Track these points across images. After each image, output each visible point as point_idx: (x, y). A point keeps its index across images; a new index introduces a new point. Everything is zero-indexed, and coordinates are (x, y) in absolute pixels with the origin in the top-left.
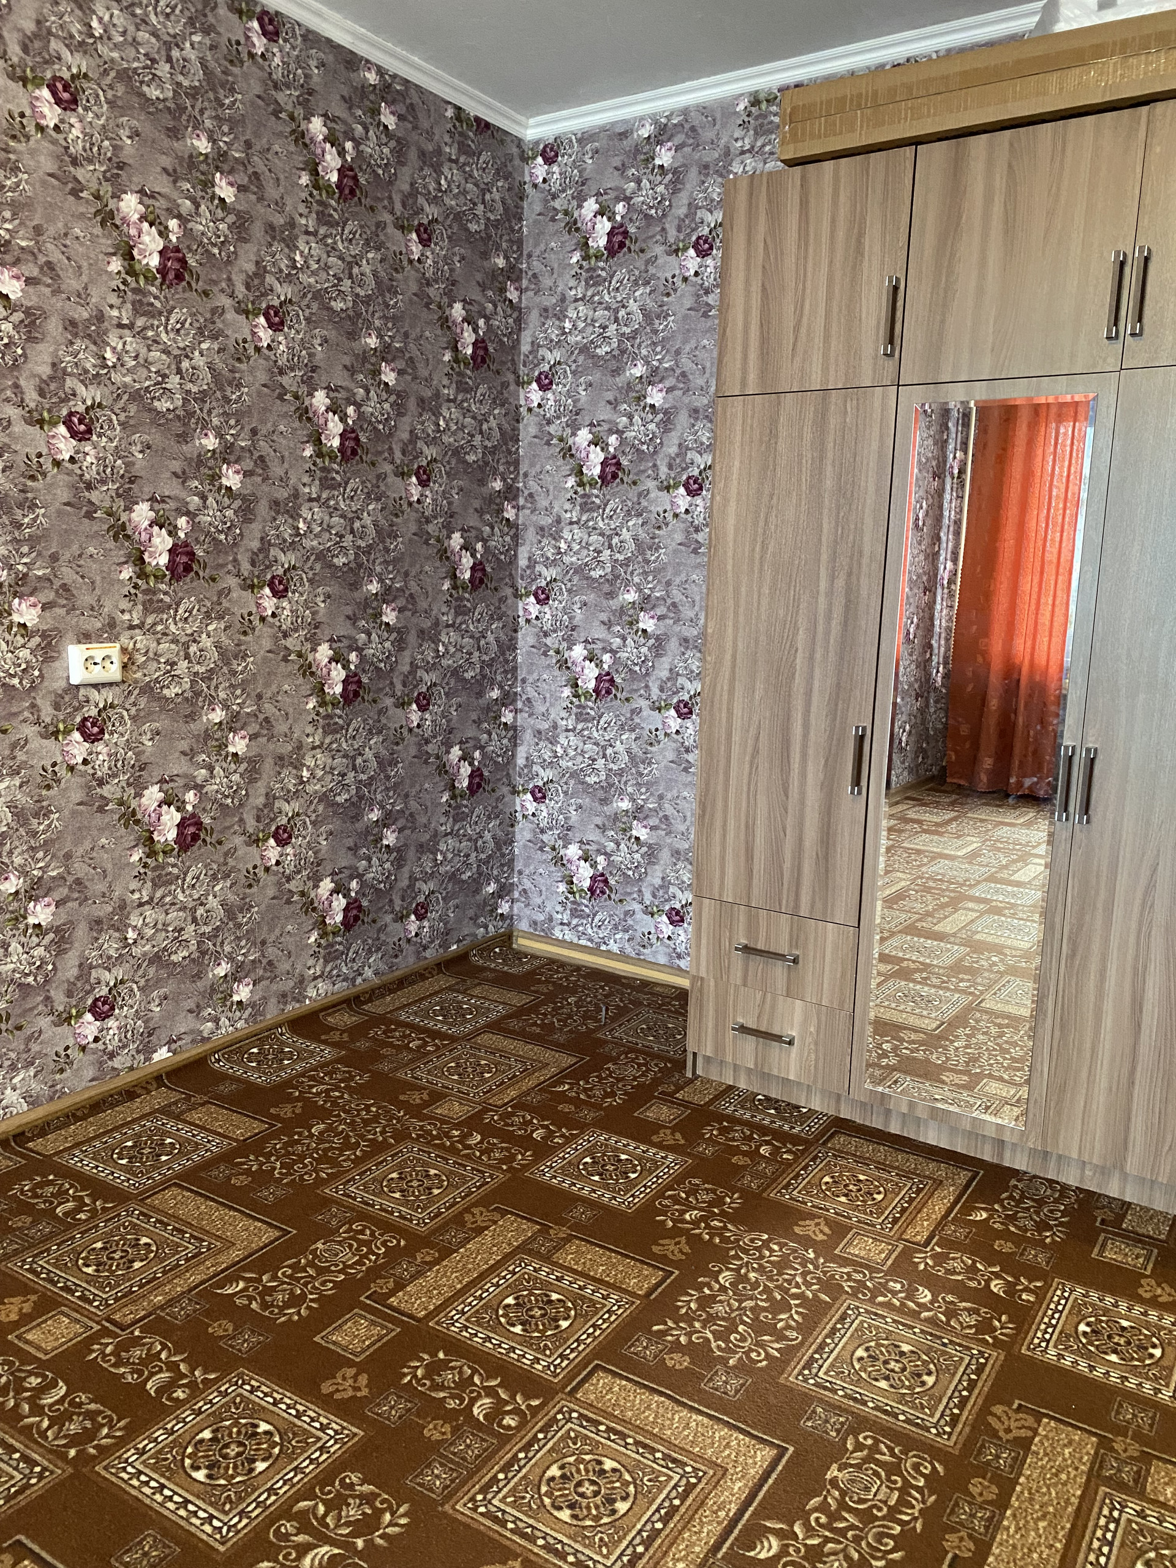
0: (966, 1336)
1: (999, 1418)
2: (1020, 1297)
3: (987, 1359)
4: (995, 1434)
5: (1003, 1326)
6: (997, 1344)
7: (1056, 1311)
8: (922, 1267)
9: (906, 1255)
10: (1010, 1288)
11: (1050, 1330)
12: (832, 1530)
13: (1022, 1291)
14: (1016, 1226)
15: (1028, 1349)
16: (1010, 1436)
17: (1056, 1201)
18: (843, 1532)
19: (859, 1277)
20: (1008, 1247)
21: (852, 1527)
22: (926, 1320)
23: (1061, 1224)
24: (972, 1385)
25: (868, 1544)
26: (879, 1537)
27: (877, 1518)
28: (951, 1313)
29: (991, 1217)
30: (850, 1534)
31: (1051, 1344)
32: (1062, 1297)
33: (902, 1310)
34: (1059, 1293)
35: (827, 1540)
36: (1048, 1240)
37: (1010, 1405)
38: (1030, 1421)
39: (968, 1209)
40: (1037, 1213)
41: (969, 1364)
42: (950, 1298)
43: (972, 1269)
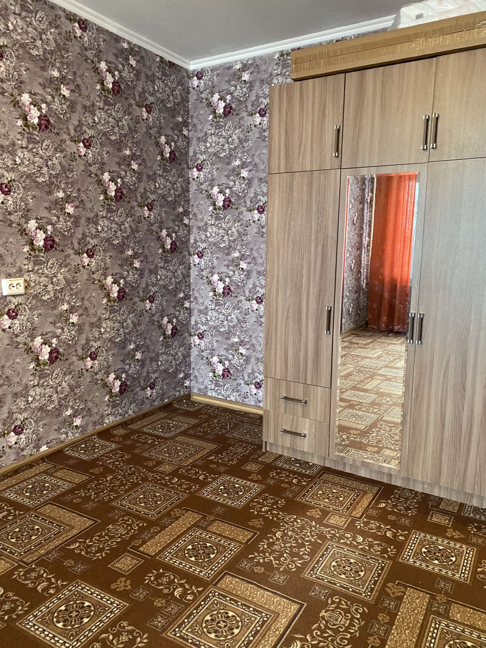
0: (377, 555)
1: (390, 588)
2: (398, 538)
3: (385, 564)
4: (388, 595)
5: (392, 551)
6: (389, 558)
7: (413, 543)
8: (359, 527)
9: (353, 522)
10: (395, 535)
11: (411, 551)
12: (322, 637)
13: (399, 536)
14: (397, 509)
15: (402, 559)
16: (394, 596)
17: (413, 498)
18: (327, 638)
19: (333, 532)
20: (393, 518)
21: (330, 636)
22: (361, 549)
23: (415, 508)
24: (379, 575)
25: (337, 643)
26: (342, 639)
27: (340, 632)
28: (371, 546)
29: (387, 506)
30: (330, 639)
31: (411, 557)
32: (415, 538)
33: (351, 545)
34: (414, 536)
35: (320, 641)
36: (410, 515)
37: (394, 583)
38: (403, 589)
39: (377, 503)
40: (405, 503)
41: (378, 567)
42: (370, 540)
43: (380, 527)
